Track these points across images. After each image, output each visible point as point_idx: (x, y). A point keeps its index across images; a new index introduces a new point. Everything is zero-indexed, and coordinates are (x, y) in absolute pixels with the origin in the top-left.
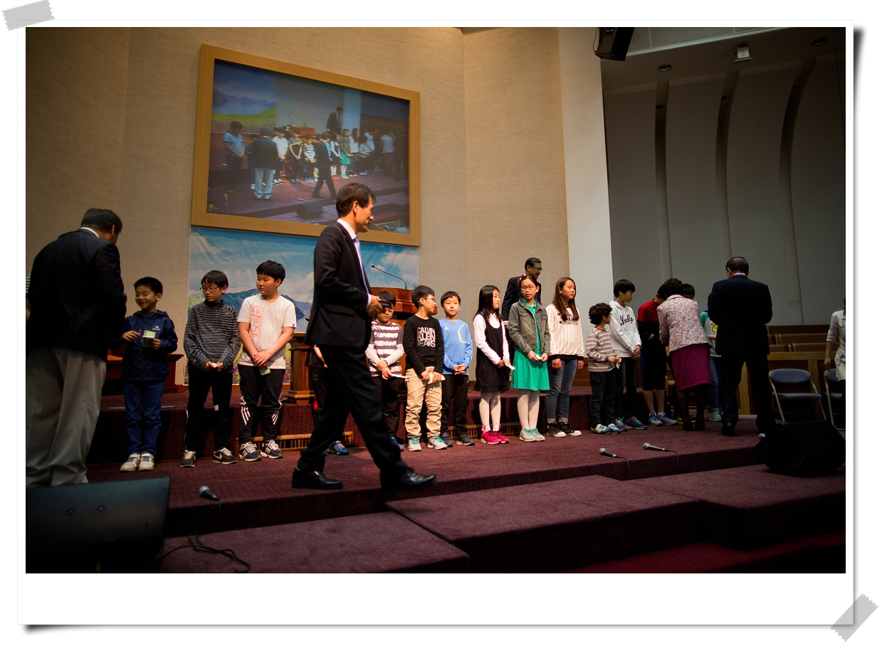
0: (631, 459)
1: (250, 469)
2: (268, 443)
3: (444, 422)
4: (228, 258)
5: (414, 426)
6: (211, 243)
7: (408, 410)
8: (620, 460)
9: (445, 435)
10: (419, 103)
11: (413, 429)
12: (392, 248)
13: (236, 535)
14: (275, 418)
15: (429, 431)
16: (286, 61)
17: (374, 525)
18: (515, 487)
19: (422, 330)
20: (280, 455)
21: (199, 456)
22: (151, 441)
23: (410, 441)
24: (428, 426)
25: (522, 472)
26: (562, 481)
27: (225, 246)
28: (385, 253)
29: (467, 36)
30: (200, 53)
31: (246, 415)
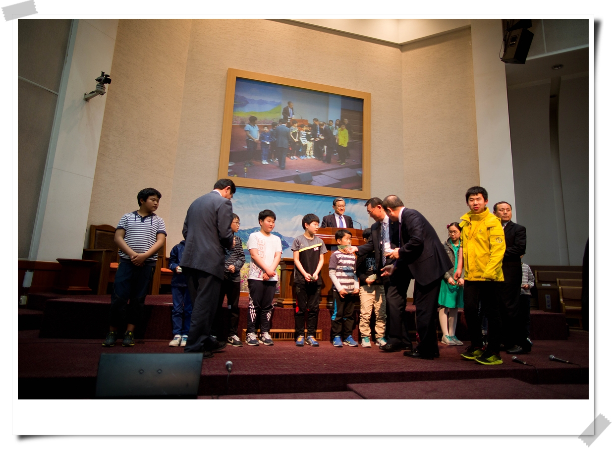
0: (540, 367)
1: (252, 351)
2: (264, 334)
4: (240, 206)
5: (366, 328)
7: (361, 316)
8: (530, 368)
10: (370, 100)
11: (365, 330)
12: (350, 201)
14: (269, 315)
15: (377, 333)
18: (445, 381)
19: (369, 260)
20: (272, 343)
23: (363, 340)
24: (377, 329)
25: (450, 370)
26: (483, 380)
27: (239, 198)
29: (404, 54)
30: (227, 74)
31: (253, 315)
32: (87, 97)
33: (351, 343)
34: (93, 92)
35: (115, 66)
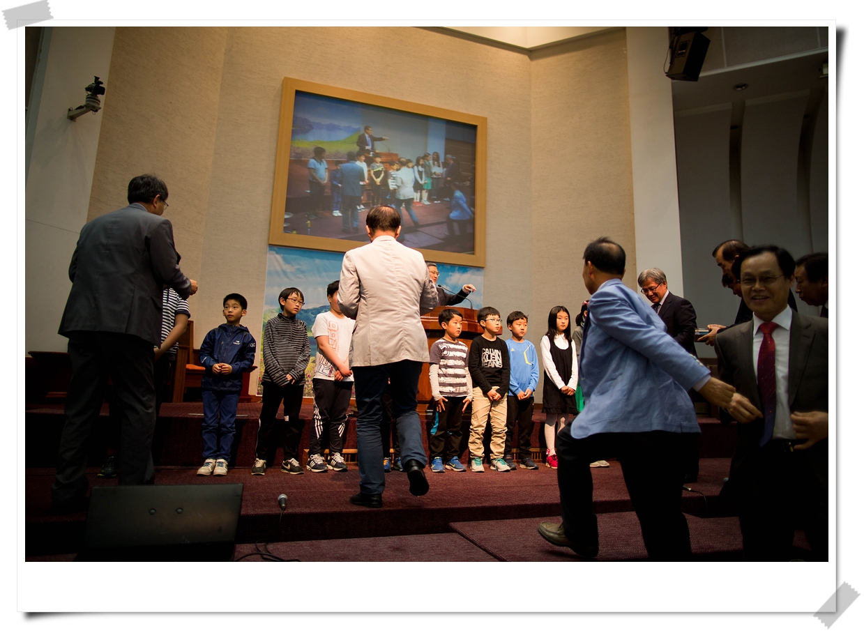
0: (709, 494)
1: (317, 480)
2: (333, 455)
3: (508, 443)
4: (301, 276)
5: (477, 446)
6: (286, 261)
7: (472, 429)
8: (696, 495)
9: (508, 458)
10: (486, 128)
11: (476, 448)
12: (457, 268)
13: (302, 546)
14: (341, 429)
15: (492, 453)
16: (361, 90)
17: (437, 546)
19: (487, 351)
20: (345, 467)
21: (269, 464)
22: (226, 448)
23: (473, 461)
24: (492, 447)
27: (299, 264)
28: (450, 274)
29: (534, 63)
30: (282, 85)
31: (319, 428)
32: (71, 114)
33: (456, 467)
34: (81, 107)
35: (115, 69)
